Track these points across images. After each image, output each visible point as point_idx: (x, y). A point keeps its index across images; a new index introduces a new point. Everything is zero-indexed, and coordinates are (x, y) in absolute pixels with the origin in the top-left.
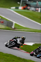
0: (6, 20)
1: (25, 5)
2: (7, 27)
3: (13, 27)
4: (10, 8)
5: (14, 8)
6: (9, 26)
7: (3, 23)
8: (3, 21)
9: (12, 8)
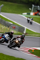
0: (18, 26)
1: (36, 11)
2: (19, 32)
3: (25, 32)
4: (22, 14)
5: (26, 14)
6: (20, 32)
7: (15, 28)
8: (15, 26)
9: (24, 14)
